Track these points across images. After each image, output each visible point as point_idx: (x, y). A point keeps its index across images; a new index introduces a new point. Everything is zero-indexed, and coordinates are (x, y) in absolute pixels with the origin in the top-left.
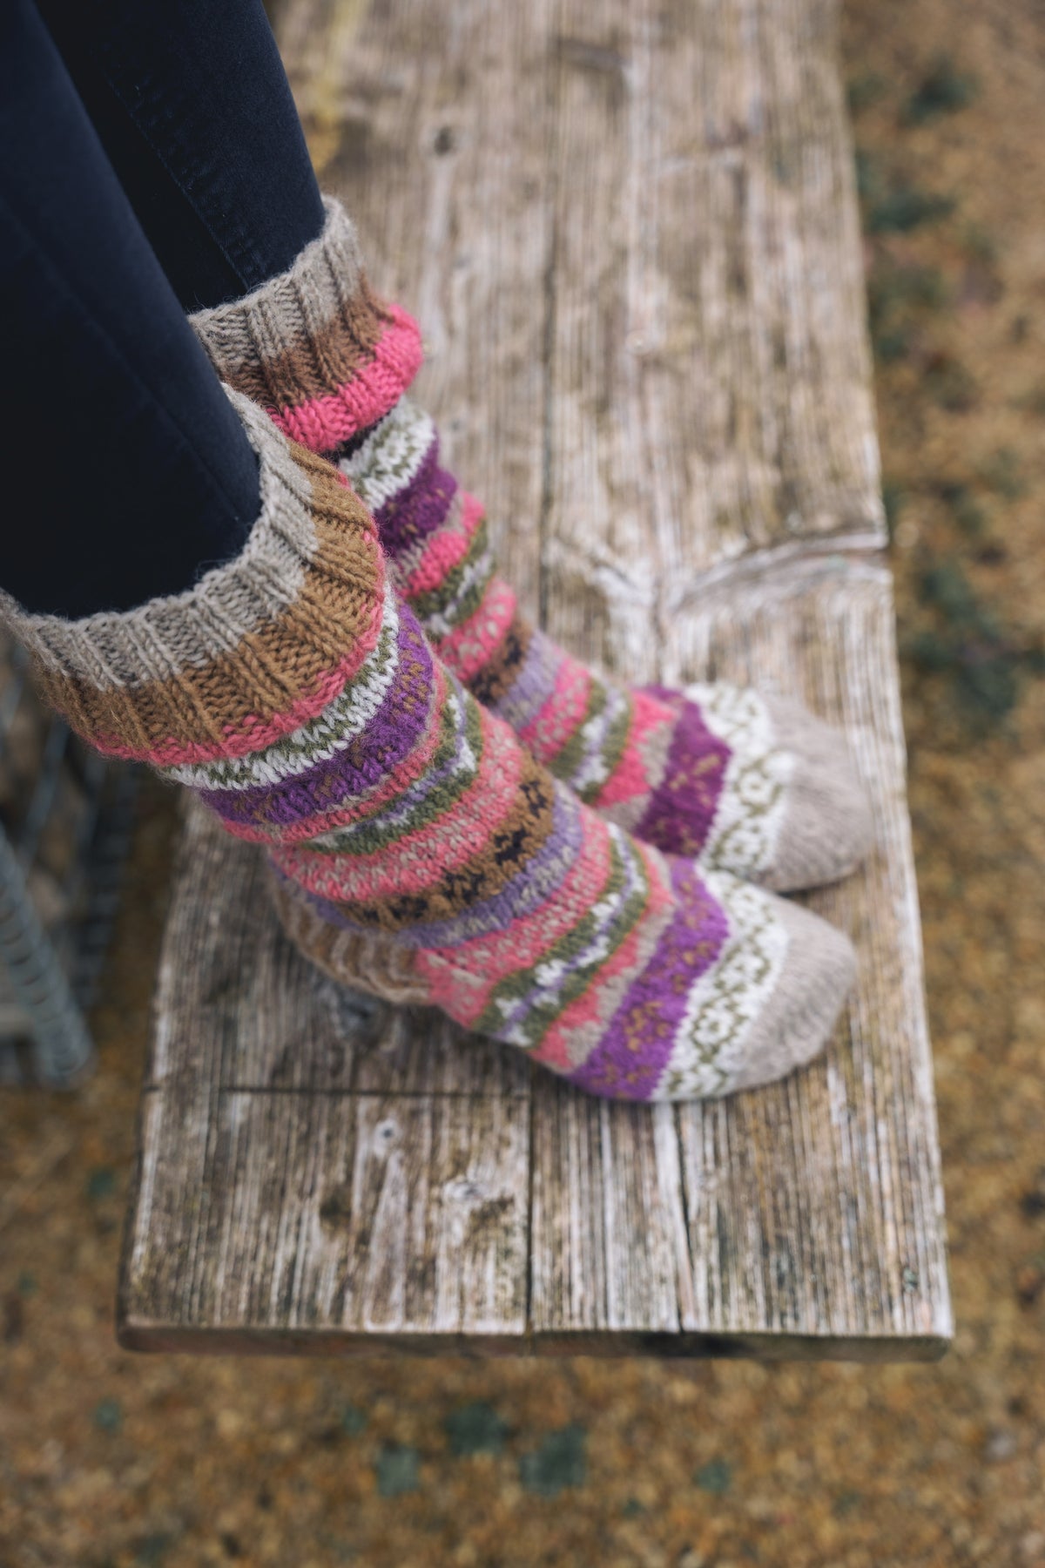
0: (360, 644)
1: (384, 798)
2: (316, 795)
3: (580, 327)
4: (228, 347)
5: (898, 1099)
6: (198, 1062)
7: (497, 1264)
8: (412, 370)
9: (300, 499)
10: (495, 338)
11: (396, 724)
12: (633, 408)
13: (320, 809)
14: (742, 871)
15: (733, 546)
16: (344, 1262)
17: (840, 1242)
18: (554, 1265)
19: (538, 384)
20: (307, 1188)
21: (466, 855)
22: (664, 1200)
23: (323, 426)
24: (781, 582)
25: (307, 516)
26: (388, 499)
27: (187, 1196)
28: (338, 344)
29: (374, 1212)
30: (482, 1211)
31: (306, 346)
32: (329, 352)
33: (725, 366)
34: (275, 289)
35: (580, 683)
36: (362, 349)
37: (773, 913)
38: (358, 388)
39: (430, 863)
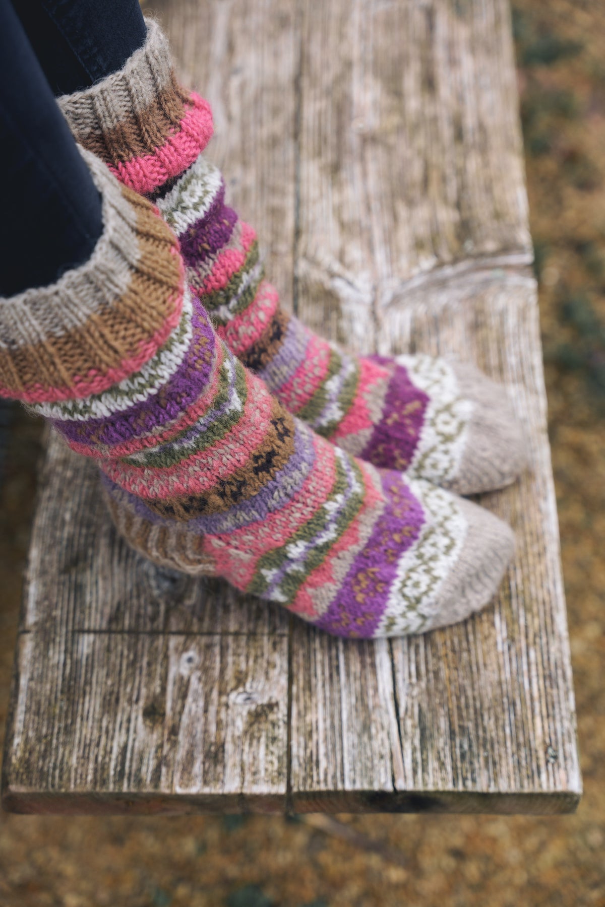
0: (168, 323)
1: (180, 428)
2: (134, 425)
3: (320, 114)
4: (80, 121)
5: (543, 634)
6: (57, 613)
7: (267, 747)
8: (206, 138)
9: (128, 224)
10: (260, 122)
11: (190, 377)
12: (357, 170)
13: (136, 435)
14: (436, 481)
15: (427, 262)
16: (160, 746)
17: (504, 730)
18: (306, 748)
19: (290, 154)
20: (134, 698)
21: (233, 468)
22: (383, 703)
23: (145, 176)
24: (460, 287)
25: (133, 235)
26: (190, 226)
27: (50, 704)
28: (155, 120)
29: (181, 713)
30: (256, 711)
31: (134, 121)
32: (149, 125)
33: (421, 141)
34: (113, 82)
35: (323, 353)
36: (172, 123)
37: (457, 507)
38: (169, 150)
39: (208, 473)
